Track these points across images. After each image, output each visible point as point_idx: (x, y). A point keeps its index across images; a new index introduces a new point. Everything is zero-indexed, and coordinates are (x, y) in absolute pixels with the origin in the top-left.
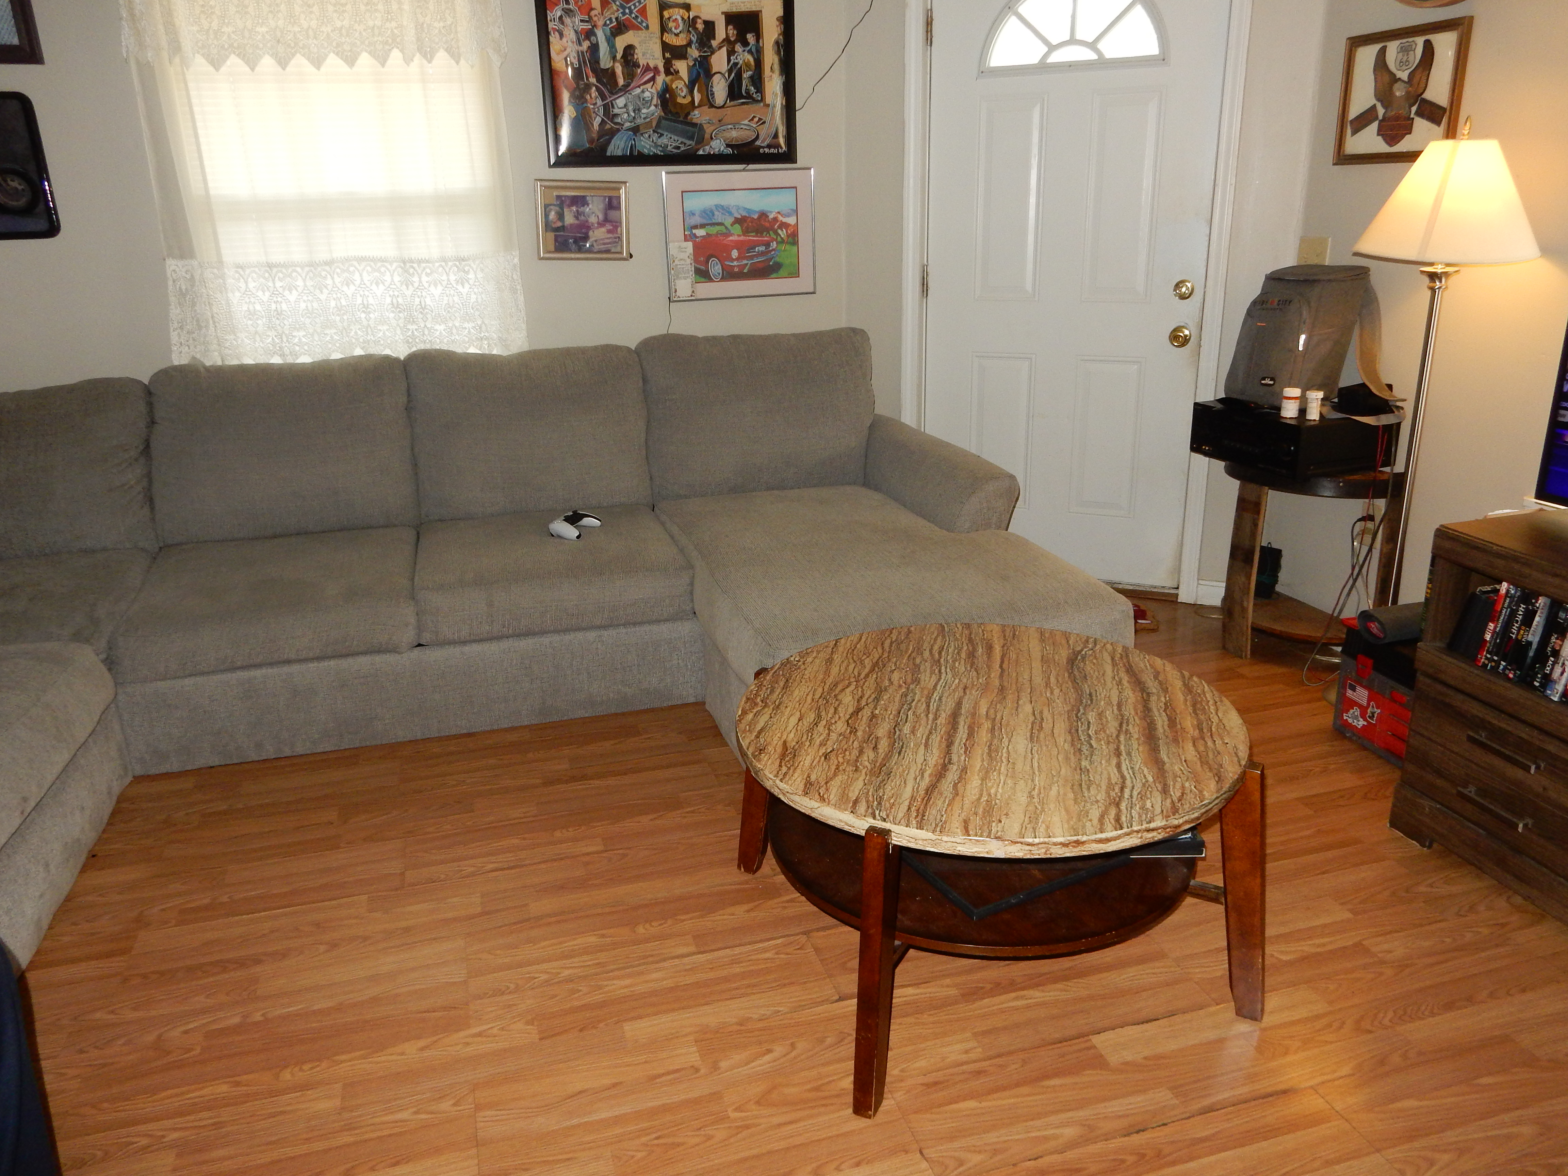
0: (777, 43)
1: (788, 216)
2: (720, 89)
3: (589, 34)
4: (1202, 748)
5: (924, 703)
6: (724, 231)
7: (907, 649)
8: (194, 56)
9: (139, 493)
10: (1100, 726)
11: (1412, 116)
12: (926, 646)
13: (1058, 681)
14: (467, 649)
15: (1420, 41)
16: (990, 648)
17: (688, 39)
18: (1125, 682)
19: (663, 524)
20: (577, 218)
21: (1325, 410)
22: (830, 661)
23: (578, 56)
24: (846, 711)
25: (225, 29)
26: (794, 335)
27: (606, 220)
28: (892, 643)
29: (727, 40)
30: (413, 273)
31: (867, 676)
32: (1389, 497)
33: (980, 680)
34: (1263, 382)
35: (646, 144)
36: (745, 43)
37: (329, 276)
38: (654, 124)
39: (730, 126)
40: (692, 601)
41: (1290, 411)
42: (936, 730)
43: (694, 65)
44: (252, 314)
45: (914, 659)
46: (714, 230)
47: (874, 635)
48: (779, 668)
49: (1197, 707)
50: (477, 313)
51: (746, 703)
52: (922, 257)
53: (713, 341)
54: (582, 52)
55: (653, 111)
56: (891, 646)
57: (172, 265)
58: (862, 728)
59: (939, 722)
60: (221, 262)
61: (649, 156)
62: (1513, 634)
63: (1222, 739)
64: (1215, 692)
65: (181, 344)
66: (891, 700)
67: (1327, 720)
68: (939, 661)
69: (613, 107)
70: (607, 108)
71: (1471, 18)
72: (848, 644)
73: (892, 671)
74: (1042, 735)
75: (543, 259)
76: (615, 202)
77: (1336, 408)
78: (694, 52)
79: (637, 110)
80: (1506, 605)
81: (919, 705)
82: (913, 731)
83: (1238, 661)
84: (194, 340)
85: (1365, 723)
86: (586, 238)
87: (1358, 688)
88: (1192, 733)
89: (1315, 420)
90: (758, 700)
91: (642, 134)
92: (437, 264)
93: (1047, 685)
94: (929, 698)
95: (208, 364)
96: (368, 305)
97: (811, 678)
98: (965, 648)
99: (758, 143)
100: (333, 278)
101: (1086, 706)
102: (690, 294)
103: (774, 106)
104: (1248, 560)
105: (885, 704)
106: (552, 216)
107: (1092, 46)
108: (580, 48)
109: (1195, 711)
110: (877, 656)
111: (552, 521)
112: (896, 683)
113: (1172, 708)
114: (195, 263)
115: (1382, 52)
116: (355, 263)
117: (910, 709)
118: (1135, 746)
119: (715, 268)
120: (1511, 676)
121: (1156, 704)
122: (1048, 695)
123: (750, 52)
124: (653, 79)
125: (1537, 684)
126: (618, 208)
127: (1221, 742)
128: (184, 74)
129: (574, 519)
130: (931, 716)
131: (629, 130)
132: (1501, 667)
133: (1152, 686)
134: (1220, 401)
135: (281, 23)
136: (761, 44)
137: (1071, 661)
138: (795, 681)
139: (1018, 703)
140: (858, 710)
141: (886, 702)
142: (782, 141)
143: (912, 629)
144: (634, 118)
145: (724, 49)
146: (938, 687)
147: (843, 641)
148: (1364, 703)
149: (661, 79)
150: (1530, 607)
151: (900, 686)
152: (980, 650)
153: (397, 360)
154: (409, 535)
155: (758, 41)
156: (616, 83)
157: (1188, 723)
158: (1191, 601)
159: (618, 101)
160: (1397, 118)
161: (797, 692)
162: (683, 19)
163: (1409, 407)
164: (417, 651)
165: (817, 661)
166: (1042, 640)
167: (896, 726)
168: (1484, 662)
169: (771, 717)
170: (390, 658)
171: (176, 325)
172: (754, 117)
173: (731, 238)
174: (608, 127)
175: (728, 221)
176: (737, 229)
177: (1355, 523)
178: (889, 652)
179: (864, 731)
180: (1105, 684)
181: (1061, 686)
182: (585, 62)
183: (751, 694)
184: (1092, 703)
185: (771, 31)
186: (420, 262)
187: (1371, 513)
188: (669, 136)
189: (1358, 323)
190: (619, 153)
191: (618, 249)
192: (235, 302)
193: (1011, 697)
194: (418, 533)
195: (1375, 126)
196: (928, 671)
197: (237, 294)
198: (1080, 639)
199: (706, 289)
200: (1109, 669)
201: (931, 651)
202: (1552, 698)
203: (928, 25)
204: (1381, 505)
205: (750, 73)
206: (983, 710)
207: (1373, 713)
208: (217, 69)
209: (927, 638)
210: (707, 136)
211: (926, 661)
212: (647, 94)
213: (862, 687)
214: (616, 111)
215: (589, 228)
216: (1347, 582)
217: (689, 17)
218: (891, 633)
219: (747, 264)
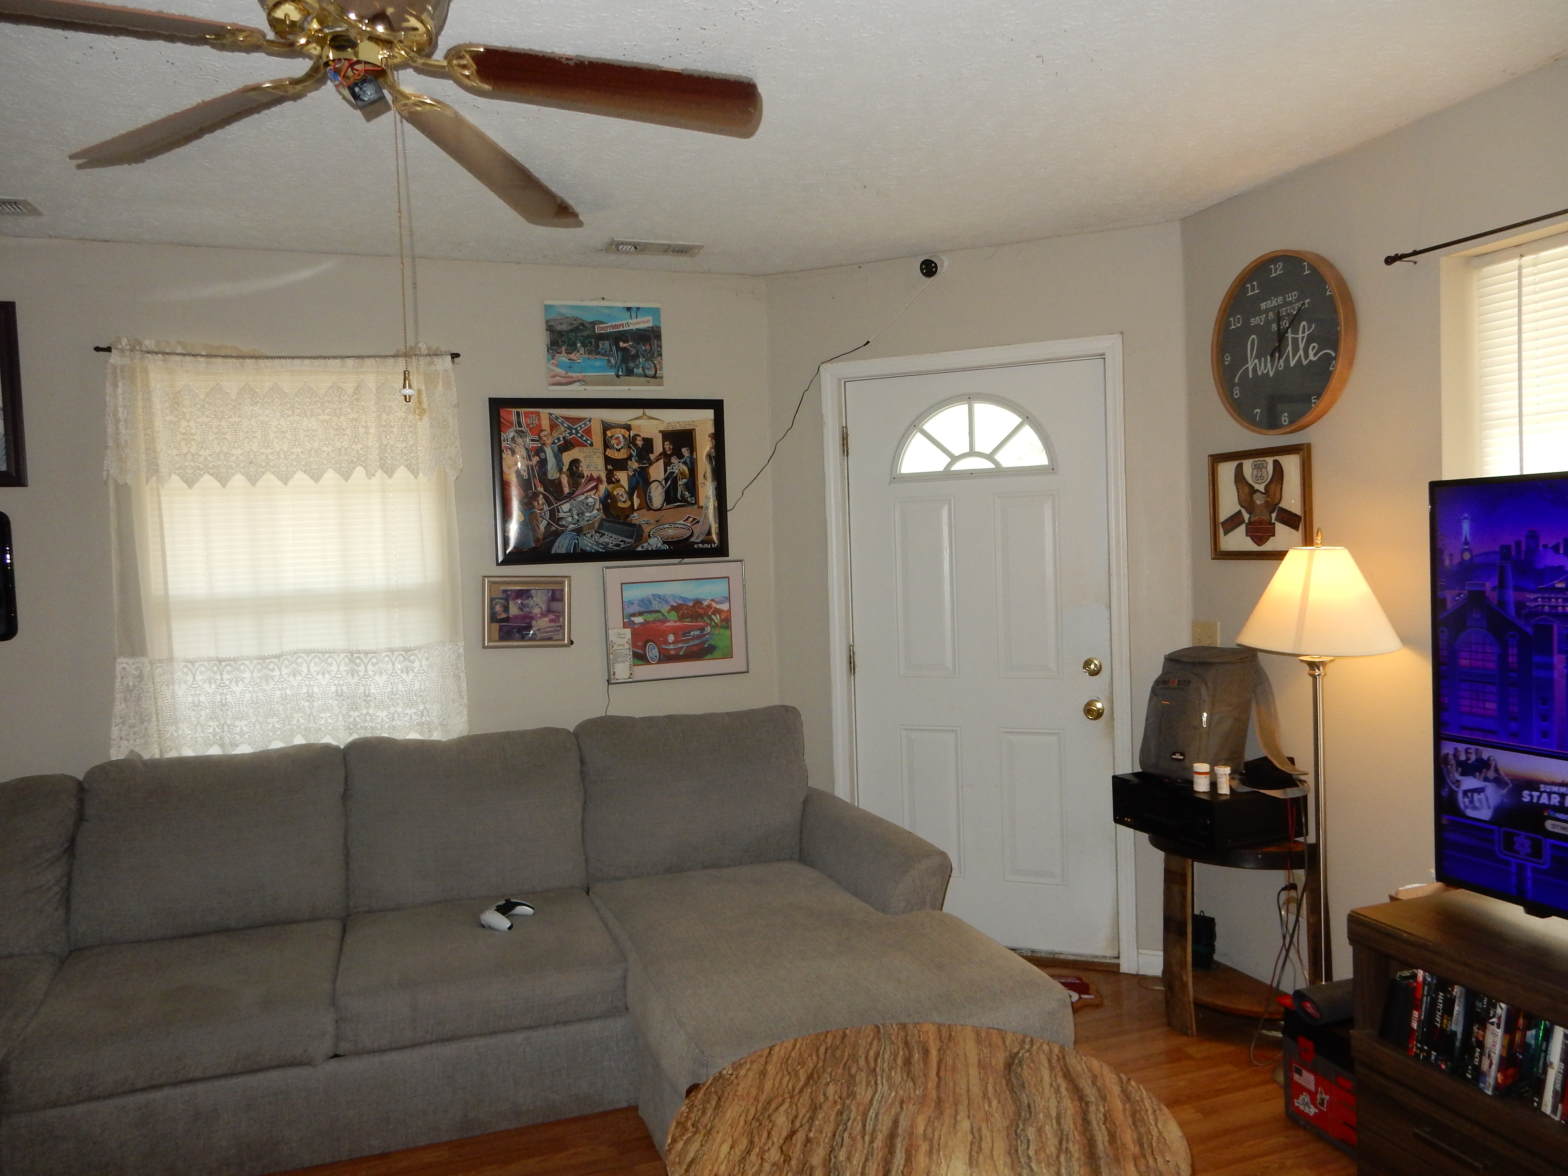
0: (709, 456)
1: (721, 603)
2: (657, 494)
3: (539, 451)
4: (1143, 1168)
5: (860, 1123)
6: (661, 617)
7: (843, 1056)
8: (170, 475)
9: (57, 893)
10: (1040, 1145)
11: (1273, 521)
12: (861, 1052)
13: (996, 1091)
14: (387, 1058)
15: (1270, 461)
16: (926, 1052)
17: (629, 453)
18: (1063, 1090)
19: (597, 910)
20: (521, 609)
21: (1235, 783)
22: (763, 1074)
23: (528, 469)
24: (780, 1134)
25: (202, 453)
26: (728, 714)
27: (549, 611)
28: (826, 1049)
29: (664, 454)
30: (360, 663)
31: (801, 1091)
32: (1306, 866)
33: (917, 1092)
34: (1174, 757)
35: (588, 543)
36: (680, 456)
37: (276, 667)
38: (596, 525)
39: (667, 526)
40: (625, 996)
41: (1202, 785)
42: (872, 1155)
43: (634, 475)
44: (197, 705)
45: (850, 1068)
46: (650, 617)
47: (809, 1040)
48: (711, 1084)
49: (1136, 1117)
50: (419, 700)
51: (676, 1128)
52: (848, 639)
53: (650, 721)
54: (532, 466)
55: (595, 514)
56: (826, 1053)
57: (122, 663)
58: (796, 1155)
59: (875, 1145)
60: (171, 659)
61: (591, 552)
62: (1438, 1022)
63: (1163, 1156)
64: (1154, 1099)
65: (121, 738)
66: (826, 1120)
67: (1277, 1106)
68: (875, 1069)
69: (559, 512)
70: (553, 513)
71: (1309, 445)
72: (783, 1052)
73: (828, 1084)
74: (981, 1158)
75: (488, 647)
76: (557, 594)
77: (1243, 782)
78: (634, 465)
79: (581, 514)
80: (1425, 993)
81: (855, 1124)
82: (849, 1159)
83: (1184, 1039)
84: (134, 733)
85: (1317, 1111)
86: (529, 627)
87: (1304, 1072)
88: (1133, 1149)
89: (1226, 795)
90: (689, 1124)
91: (585, 535)
92: (384, 654)
93: (984, 1096)
94: (865, 1115)
95: (146, 757)
96: (312, 694)
97: (744, 1096)
98: (901, 1053)
99: (692, 540)
100: (280, 670)
101: (1025, 1120)
102: (627, 676)
103: (707, 508)
104: (1183, 934)
105: (820, 1125)
106: (498, 608)
107: (990, 457)
108: (530, 463)
109: (1134, 1123)
110: (811, 1065)
111: (482, 911)
112: (831, 1098)
113: (1112, 1120)
114: (145, 660)
115: (1239, 468)
116: (304, 655)
117: (845, 1130)
118: (1076, 1168)
119: (652, 652)
120: (1443, 1067)
121: (1096, 1117)
122: (987, 1108)
123: (685, 463)
124: (596, 487)
125: (1469, 1076)
126: (562, 600)
127: (1162, 1160)
128: (158, 490)
129: (506, 909)
130: (867, 1138)
131: (573, 531)
132: (1433, 1057)
133: (1091, 1093)
134: (1135, 775)
135: (255, 448)
136: (695, 457)
137: (1009, 1066)
138: (727, 1098)
139: (955, 1119)
140: (792, 1133)
141: (822, 1122)
142: (714, 537)
143: (848, 1031)
144: (578, 521)
145: (661, 462)
146: (875, 1102)
147: (777, 1049)
148: (1312, 1088)
149: (603, 488)
150: (1448, 996)
151: (835, 1102)
152: (917, 1056)
153: (336, 749)
154: (333, 929)
155: (692, 453)
156: (562, 491)
157: (1128, 1137)
158: (1133, 971)
159: (563, 506)
160: (1261, 522)
161: (729, 1112)
162: (624, 437)
163: (1310, 779)
164: (334, 1063)
165: (751, 1074)
166: (979, 1041)
167: (831, 1152)
168: (1416, 1052)
169: (702, 1146)
170: (305, 1072)
171: (118, 720)
172: (689, 517)
173: (667, 624)
174: (553, 528)
175: (665, 609)
176: (673, 615)
177: (1279, 893)
178: (824, 1060)
179: (798, 1159)
180: (1043, 1093)
181: (999, 1095)
182: (534, 476)
183: (681, 1118)
184: (1031, 1115)
185: (704, 446)
186: (366, 653)
187: (1292, 881)
188: (610, 535)
189: (1254, 700)
190: (563, 551)
191: (560, 637)
192: (180, 693)
193: (948, 1112)
194: (344, 925)
195: (1242, 529)
196: (864, 1082)
197: (184, 686)
198: (1017, 1039)
199: (644, 671)
200: (1046, 1074)
201: (866, 1058)
202: (1486, 1091)
203: (844, 439)
204: (1300, 875)
205: (685, 480)
206: (920, 1129)
207: (1323, 1100)
208: (190, 487)
209: (863, 1043)
210: (646, 535)
211: (862, 1071)
212: (590, 500)
213: (796, 1105)
214: (561, 515)
215: (532, 618)
216: (1280, 955)
217: (629, 436)
218: (826, 1037)
219: (683, 647)
